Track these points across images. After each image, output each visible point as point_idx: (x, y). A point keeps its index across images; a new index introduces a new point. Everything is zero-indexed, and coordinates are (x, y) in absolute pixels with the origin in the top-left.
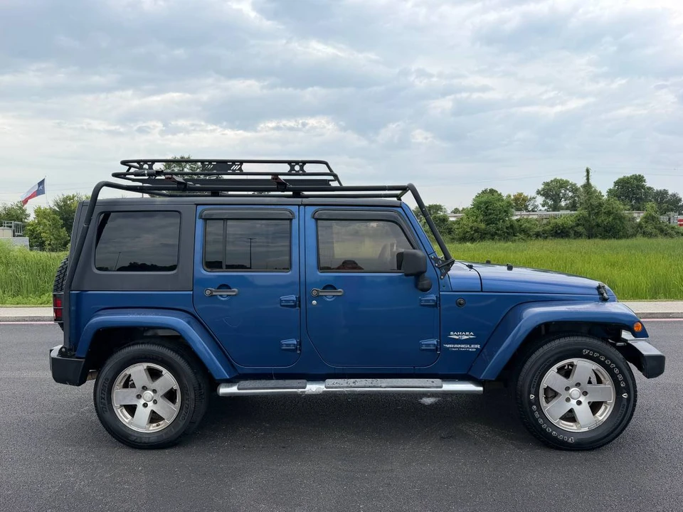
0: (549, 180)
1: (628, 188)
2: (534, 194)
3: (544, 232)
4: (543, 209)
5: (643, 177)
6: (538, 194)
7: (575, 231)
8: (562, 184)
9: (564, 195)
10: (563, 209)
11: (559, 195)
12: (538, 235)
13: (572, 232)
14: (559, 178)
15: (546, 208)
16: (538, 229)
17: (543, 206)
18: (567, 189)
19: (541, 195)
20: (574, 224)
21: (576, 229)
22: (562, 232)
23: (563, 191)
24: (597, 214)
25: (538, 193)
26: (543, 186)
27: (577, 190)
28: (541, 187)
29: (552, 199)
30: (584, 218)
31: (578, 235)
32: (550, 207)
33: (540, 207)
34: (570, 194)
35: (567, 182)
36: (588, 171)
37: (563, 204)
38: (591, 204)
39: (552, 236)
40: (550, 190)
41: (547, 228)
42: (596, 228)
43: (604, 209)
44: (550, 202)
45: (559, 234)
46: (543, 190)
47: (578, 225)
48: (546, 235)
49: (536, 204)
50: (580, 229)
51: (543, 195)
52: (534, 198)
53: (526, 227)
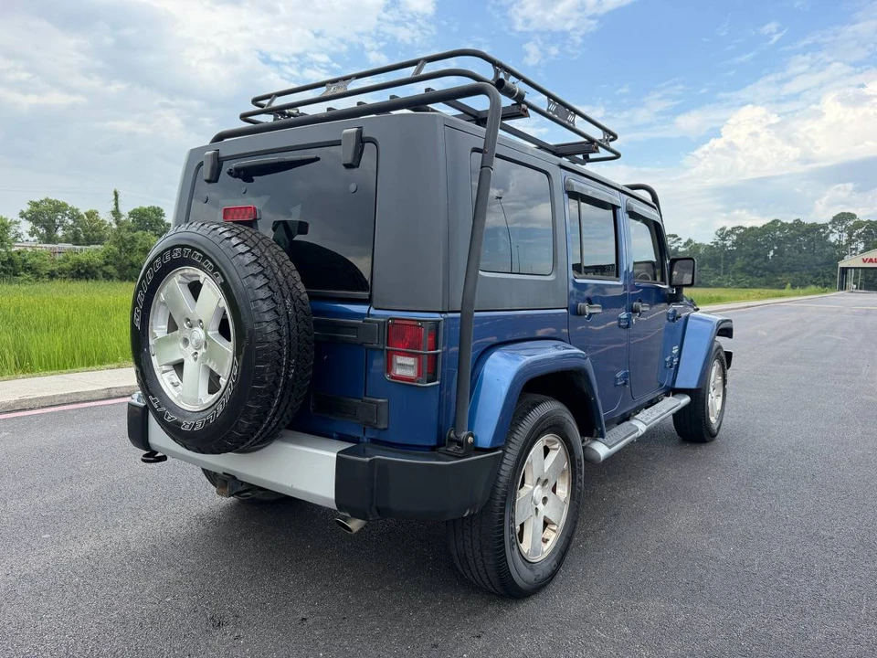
0: (37, 200)
1: (145, 222)
2: (17, 218)
3: (62, 271)
4: (32, 239)
5: (162, 211)
6: (22, 217)
7: (104, 272)
8: (59, 208)
9: (61, 222)
10: (61, 242)
11: (54, 221)
12: (52, 275)
13: (100, 273)
14: (52, 198)
15: (35, 238)
16: (50, 267)
17: (31, 235)
18: (66, 215)
19: (27, 219)
20: (102, 262)
21: (104, 268)
22: (86, 272)
23: (60, 217)
24: (130, 251)
25: (23, 215)
26: (29, 207)
27: (80, 217)
28: (26, 208)
29: (45, 226)
30: (114, 255)
31: (108, 277)
32: (41, 237)
33: (27, 236)
34: (71, 222)
35: (65, 205)
36: (116, 194)
37: (60, 233)
38: (122, 237)
39: (73, 277)
40: (41, 213)
41: (64, 266)
42: (129, 268)
43: (140, 245)
44: (42, 231)
45: (82, 274)
46: (31, 212)
47: (107, 264)
48: (64, 276)
49: (19, 231)
50: (110, 269)
51: (29, 219)
52: (16, 223)
53: (34, 262)
